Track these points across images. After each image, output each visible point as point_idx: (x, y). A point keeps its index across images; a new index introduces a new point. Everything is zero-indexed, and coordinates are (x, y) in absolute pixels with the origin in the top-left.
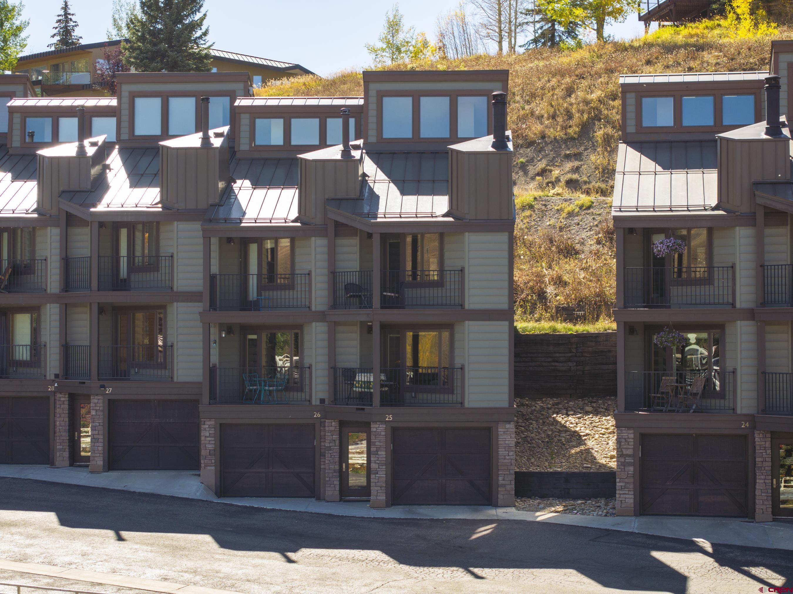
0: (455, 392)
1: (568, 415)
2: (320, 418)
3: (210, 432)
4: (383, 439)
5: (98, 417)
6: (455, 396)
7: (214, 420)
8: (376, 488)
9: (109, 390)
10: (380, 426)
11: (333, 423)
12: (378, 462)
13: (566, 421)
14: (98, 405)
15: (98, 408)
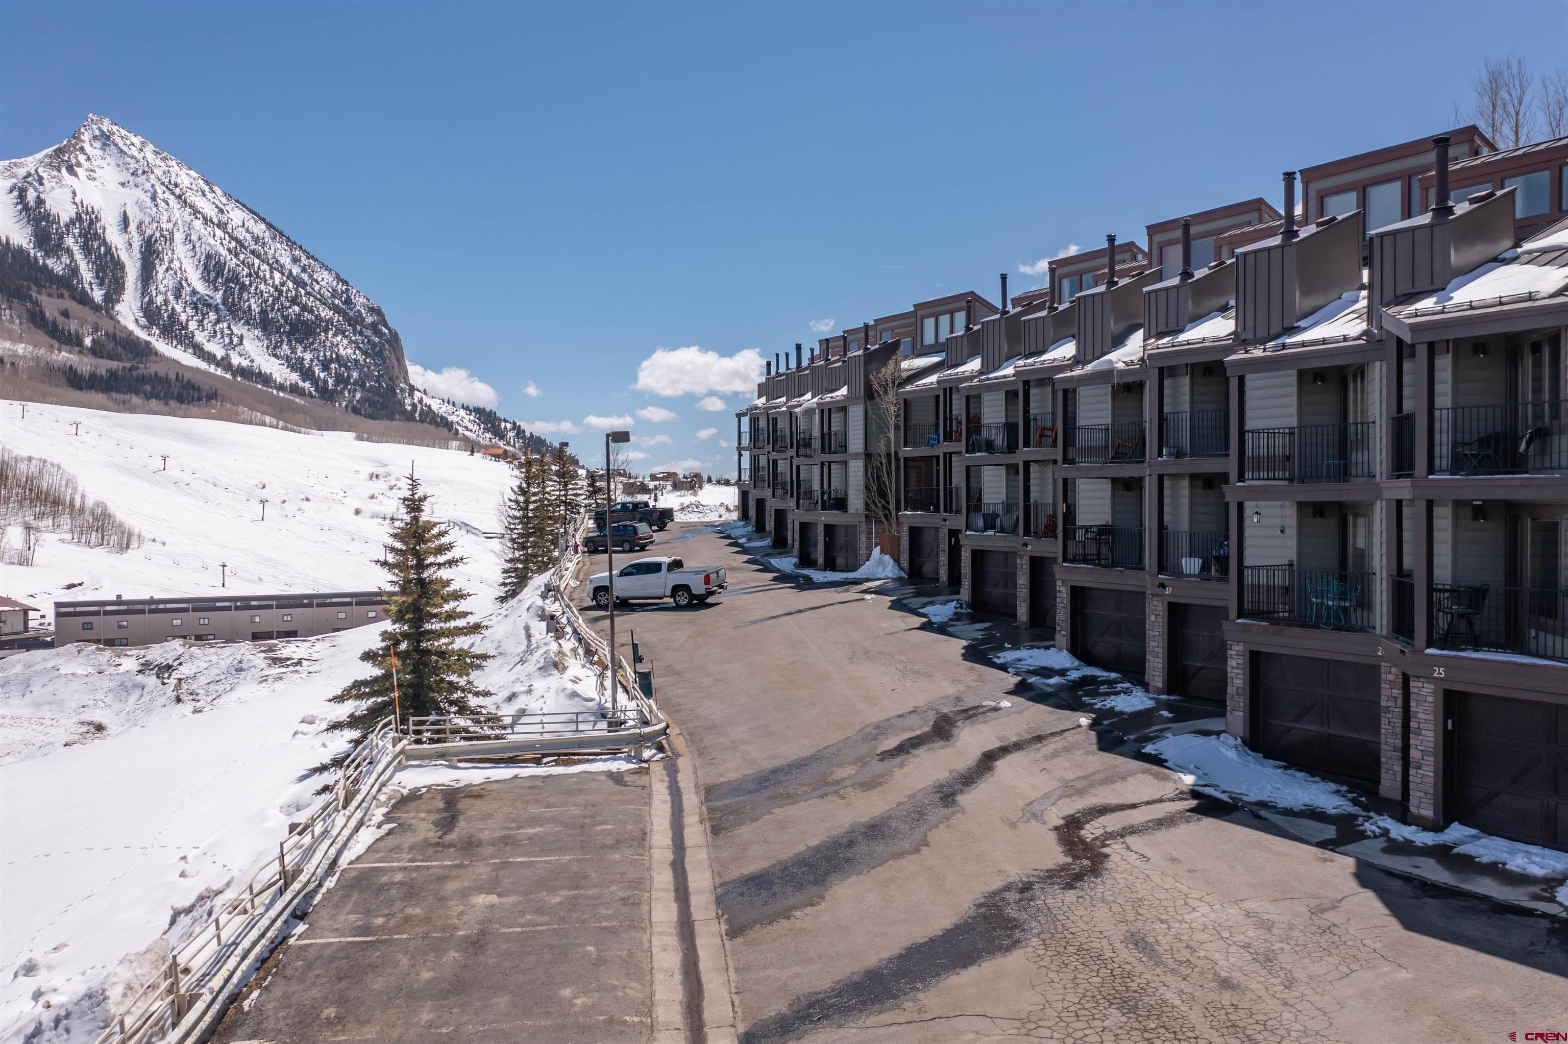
3: (1238, 662)
4: (1430, 709)
7: (1242, 644)
9: (1168, 589)
10: (1426, 685)
11: (1393, 669)
12: (1421, 748)
14: (1160, 609)
15: (1158, 613)
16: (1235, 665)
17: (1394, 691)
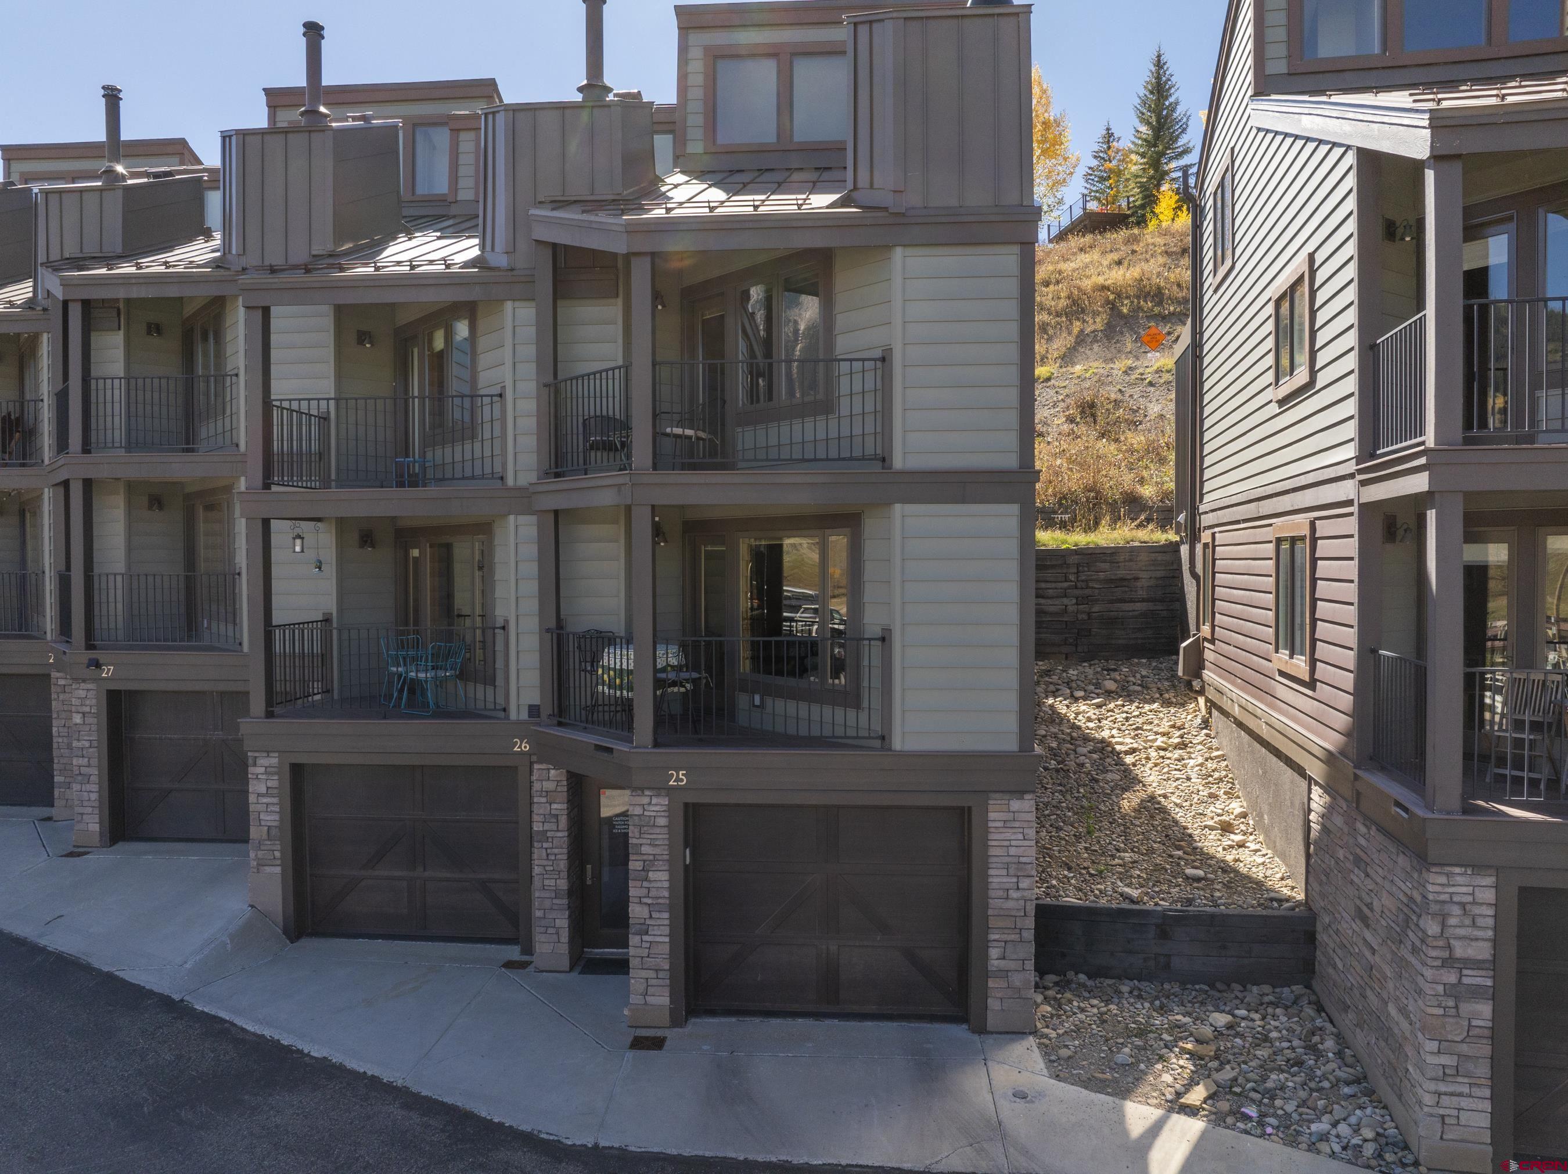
0: (865, 704)
1: (1077, 700)
2: (529, 754)
3: (269, 784)
4: (662, 836)
5: (87, 728)
6: (863, 716)
7: (277, 755)
8: (644, 974)
9: (109, 670)
10: (654, 801)
11: (552, 772)
12: (649, 901)
13: (1077, 714)
14: (88, 702)
15: (87, 709)
16: (263, 790)
17: (554, 806)
